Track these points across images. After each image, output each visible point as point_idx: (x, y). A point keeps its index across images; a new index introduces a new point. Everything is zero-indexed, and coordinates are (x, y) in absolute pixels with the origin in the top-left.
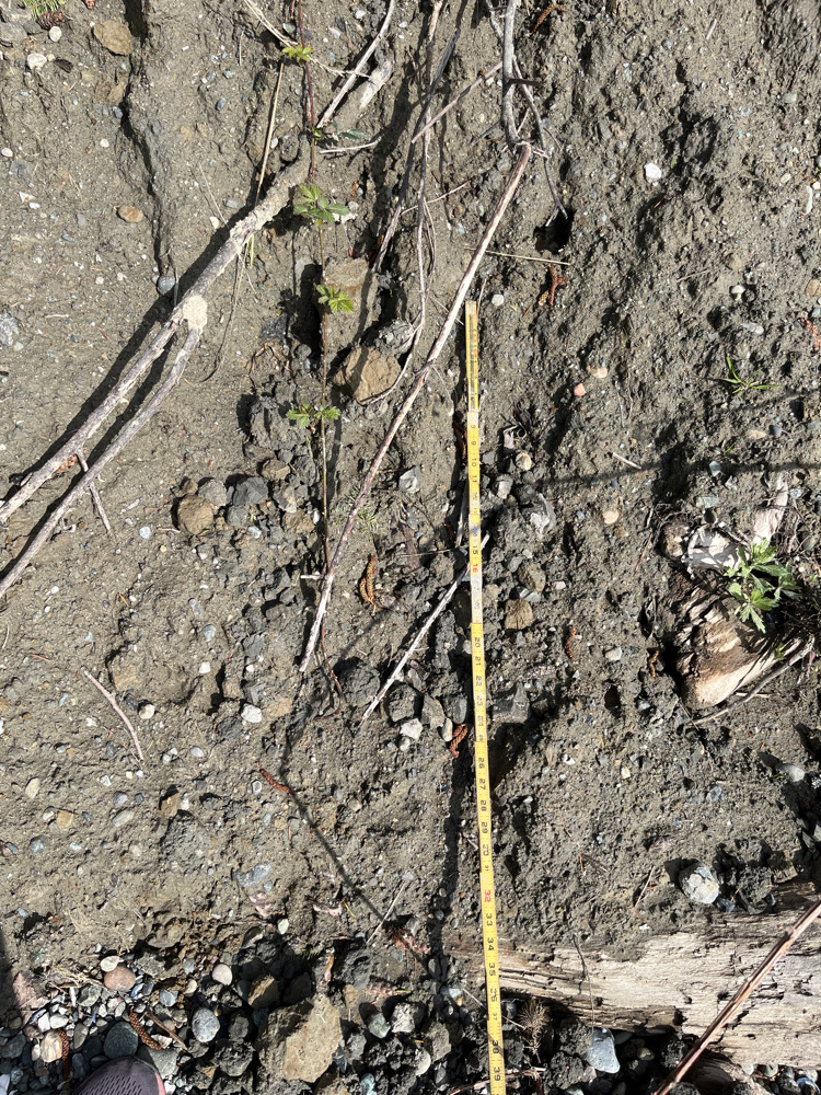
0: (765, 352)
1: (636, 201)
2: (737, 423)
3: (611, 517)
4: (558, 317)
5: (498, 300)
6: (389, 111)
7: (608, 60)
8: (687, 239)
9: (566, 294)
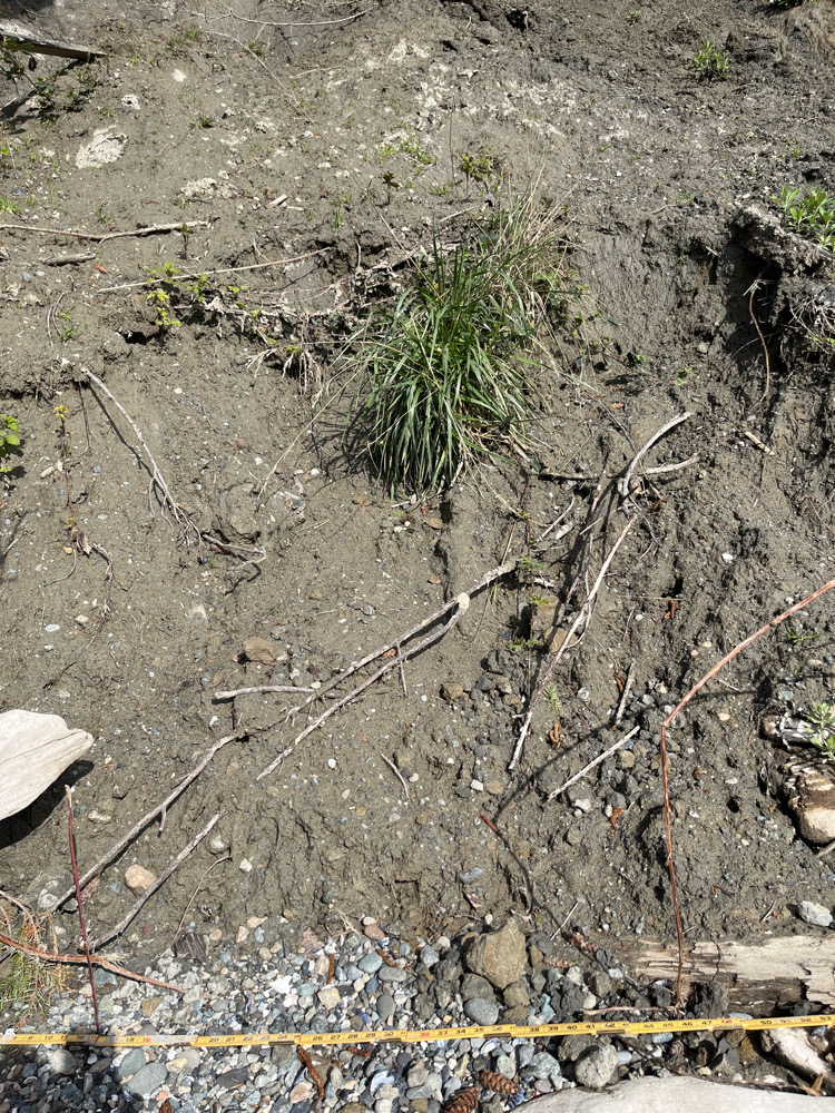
0: (812, 621)
1: (720, 571)
2: (801, 658)
3: (724, 717)
4: (677, 623)
5: (639, 617)
6: (572, 543)
7: (694, 517)
8: (751, 579)
9: (681, 612)
